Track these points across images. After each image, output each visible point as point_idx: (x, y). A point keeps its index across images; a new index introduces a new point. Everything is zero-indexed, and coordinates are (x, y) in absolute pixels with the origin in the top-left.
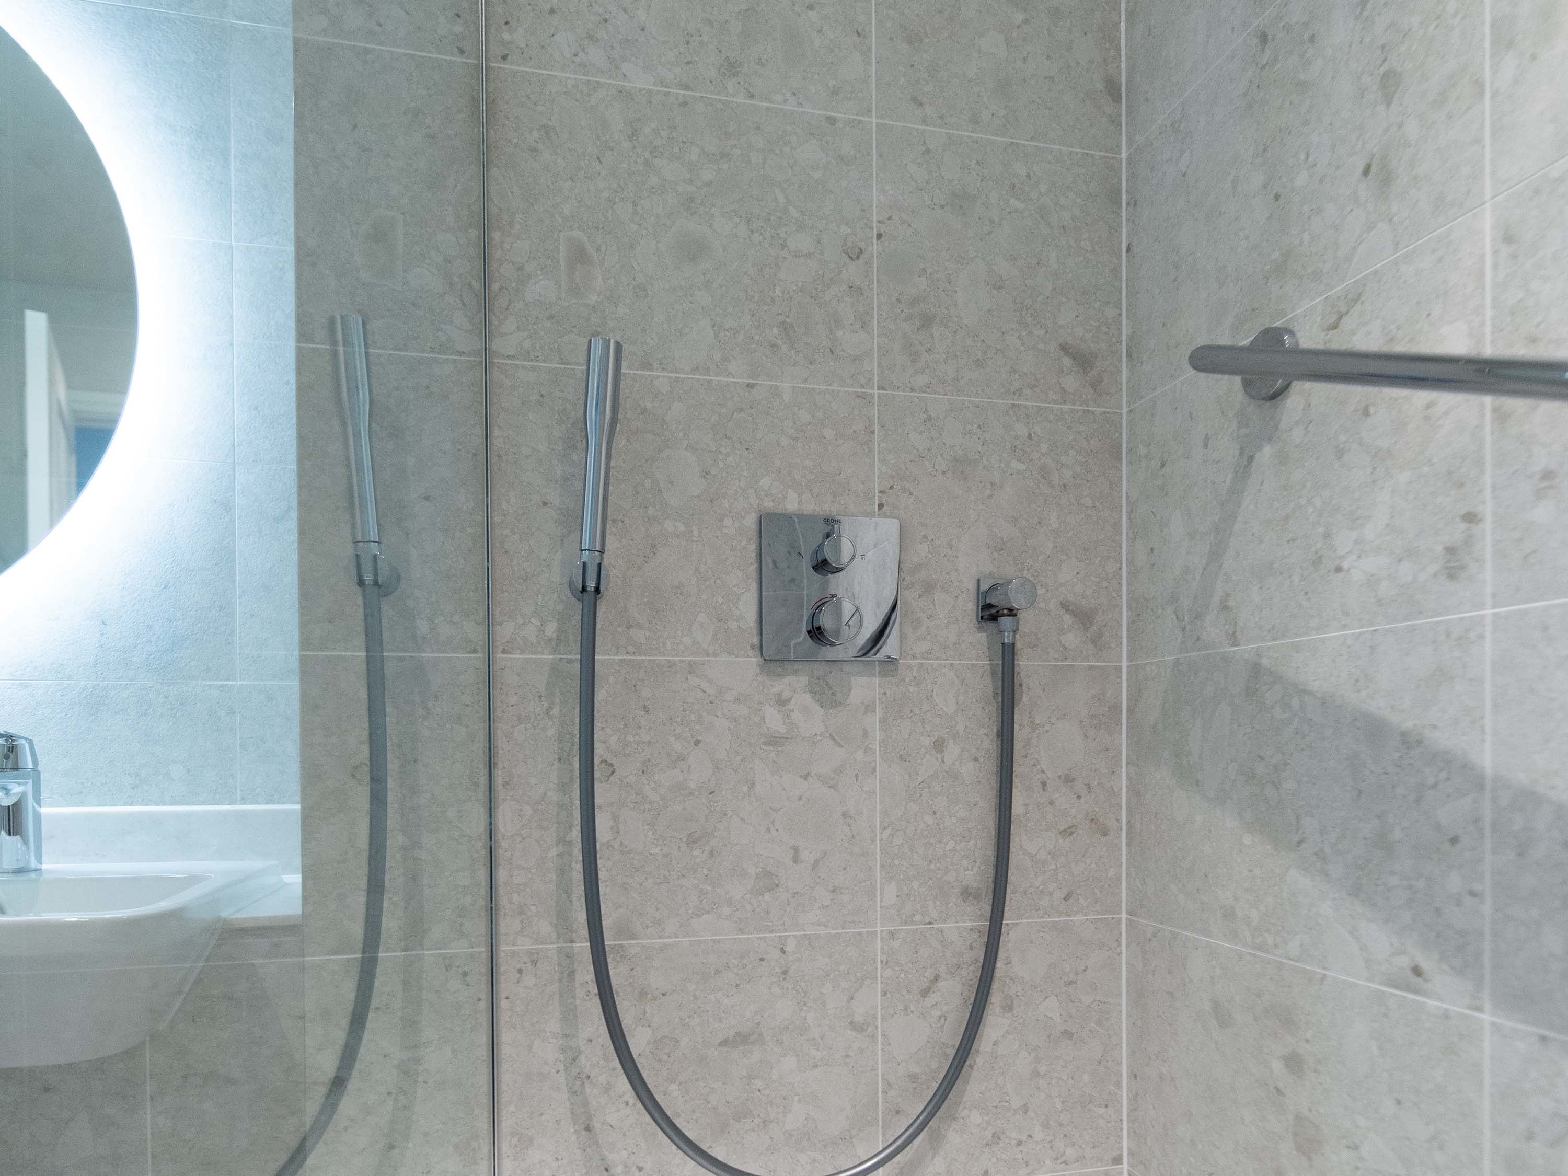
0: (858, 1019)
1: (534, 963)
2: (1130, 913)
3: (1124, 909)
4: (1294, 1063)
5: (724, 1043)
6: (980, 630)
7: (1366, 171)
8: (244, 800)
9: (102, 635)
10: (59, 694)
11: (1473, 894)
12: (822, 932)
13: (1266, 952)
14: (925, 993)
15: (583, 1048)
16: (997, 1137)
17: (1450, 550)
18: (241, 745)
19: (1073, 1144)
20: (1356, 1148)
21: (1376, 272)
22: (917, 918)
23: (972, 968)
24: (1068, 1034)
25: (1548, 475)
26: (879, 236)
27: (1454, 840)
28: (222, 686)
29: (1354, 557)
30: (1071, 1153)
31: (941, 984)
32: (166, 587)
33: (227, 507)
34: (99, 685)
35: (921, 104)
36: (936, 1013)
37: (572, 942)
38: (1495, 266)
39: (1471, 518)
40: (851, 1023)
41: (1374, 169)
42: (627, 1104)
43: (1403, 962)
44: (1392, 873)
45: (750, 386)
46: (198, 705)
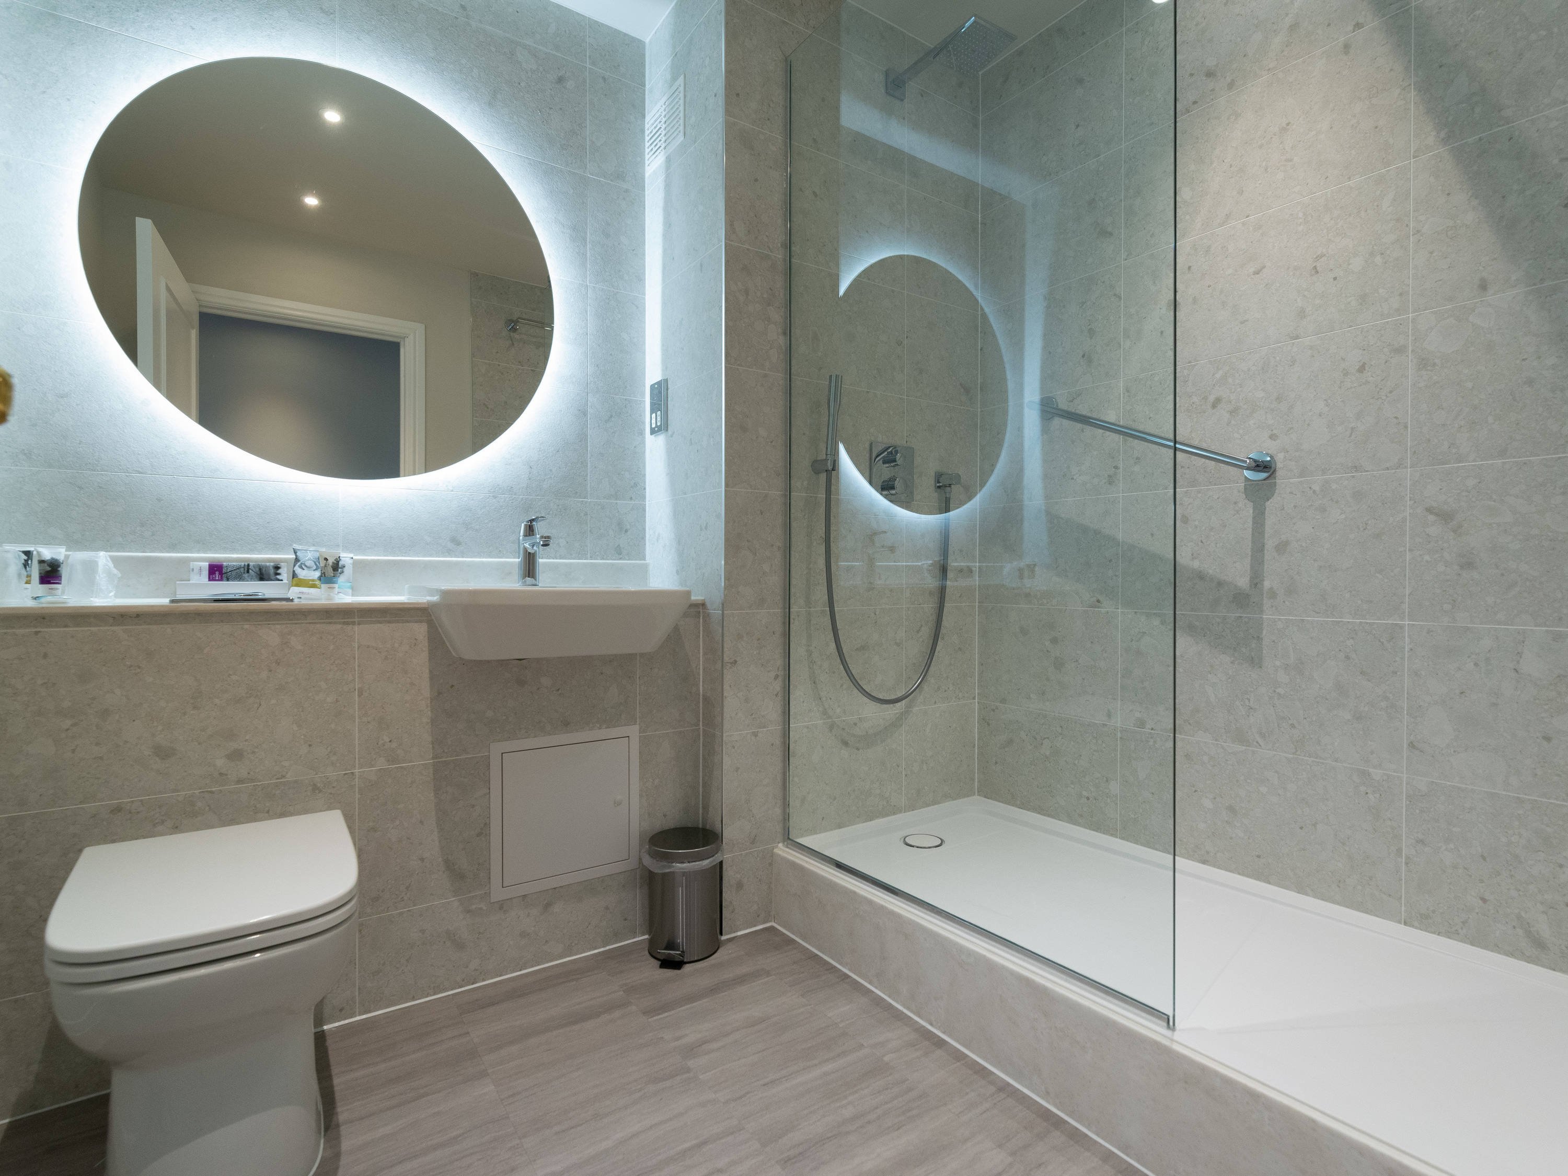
0: (898, 641)
1: (798, 616)
2: (979, 603)
3: (977, 602)
4: (1054, 641)
5: (857, 649)
6: (936, 491)
7: (1083, 356)
8: (591, 558)
9: (530, 473)
10: (511, 502)
11: (1116, 576)
12: (887, 607)
13: (1044, 605)
14: (918, 632)
15: (813, 651)
16: (939, 688)
17: (1110, 476)
18: (590, 531)
19: (961, 692)
20: (1077, 661)
21: (1086, 388)
22: (916, 602)
23: (932, 623)
24: (960, 649)
25: (1138, 458)
26: (907, 337)
27: (1110, 561)
28: (582, 501)
29: (1078, 475)
30: (960, 695)
31: (923, 628)
32: (558, 451)
33: (585, 414)
34: (528, 498)
35: (920, 288)
36: (921, 640)
37: (810, 608)
38: (1124, 398)
39: (1116, 468)
40: (896, 642)
41: (1086, 356)
42: (827, 672)
43: (1095, 599)
44: (1090, 573)
45: (868, 392)
46: (572, 510)
